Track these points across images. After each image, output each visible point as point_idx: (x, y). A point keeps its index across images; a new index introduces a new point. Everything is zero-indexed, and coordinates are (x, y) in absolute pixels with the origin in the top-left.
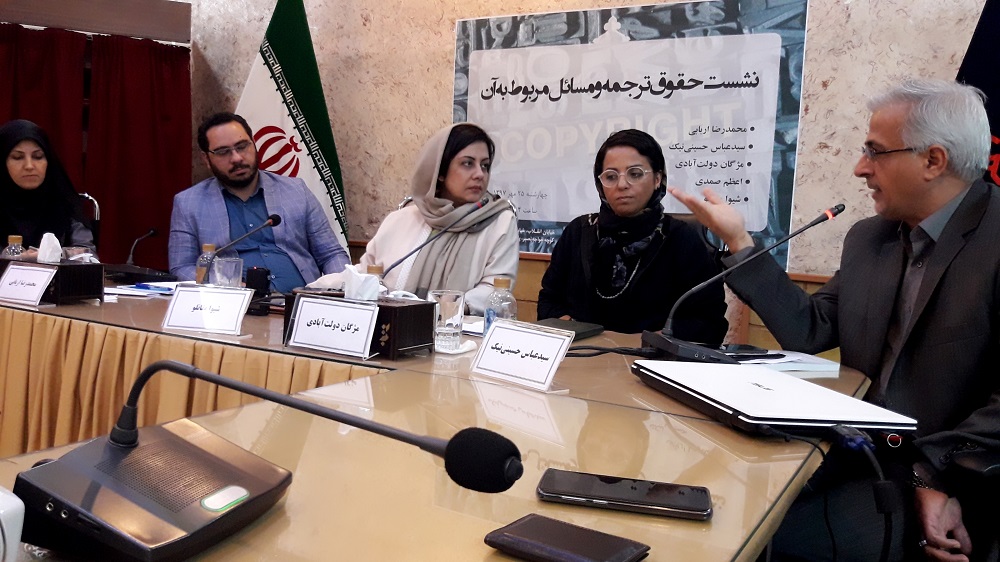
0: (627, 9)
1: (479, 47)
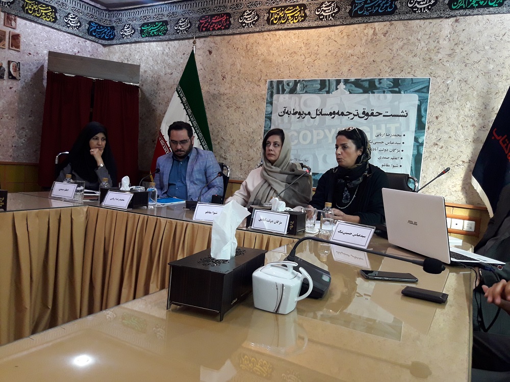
0: (349, 80)
1: (278, 93)
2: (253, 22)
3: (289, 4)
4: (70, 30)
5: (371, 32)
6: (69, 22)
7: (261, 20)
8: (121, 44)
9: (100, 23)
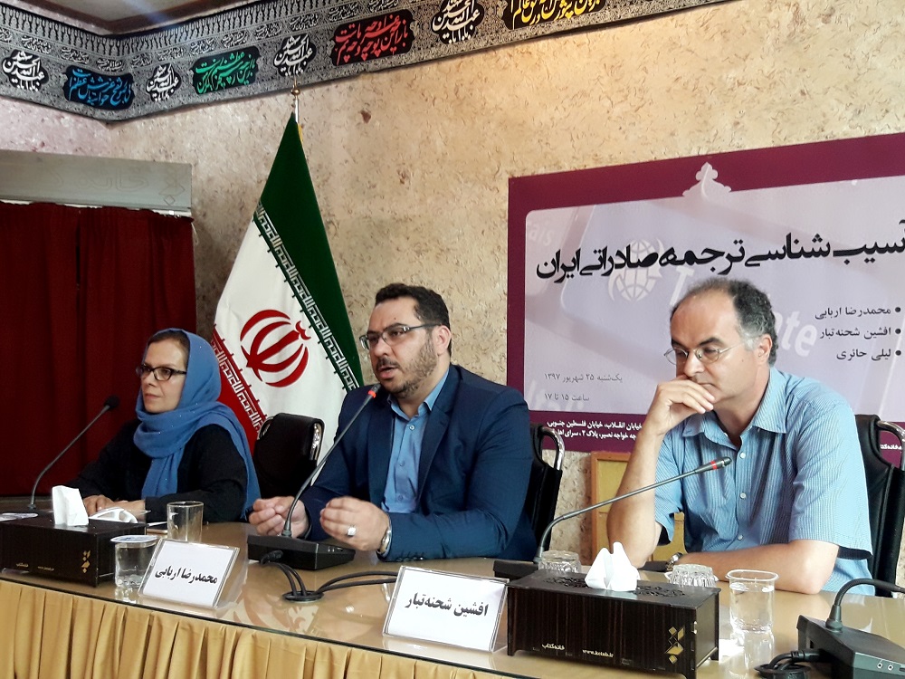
2: (468, 26)
4: (19, 91)
5: (787, 15)
6: (16, 72)
7: (488, 20)
8: (148, 116)
9: (95, 69)
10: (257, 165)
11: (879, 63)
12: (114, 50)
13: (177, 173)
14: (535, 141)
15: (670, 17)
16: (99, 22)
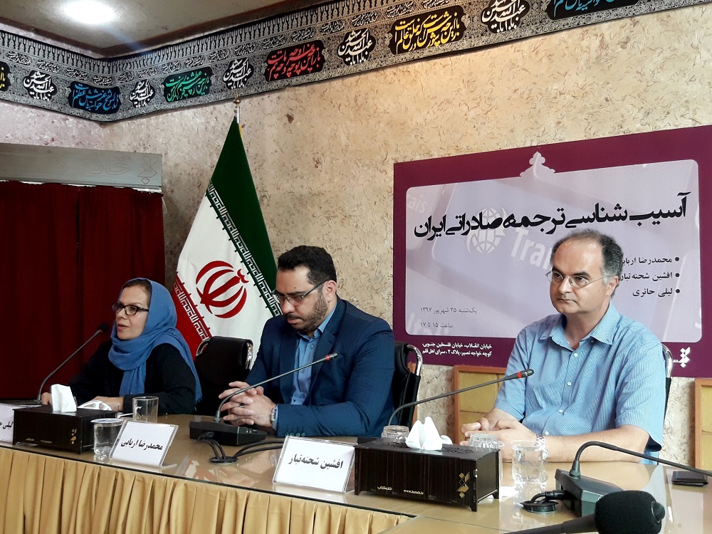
2: (364, 52)
3: (429, 9)
4: (36, 101)
5: (595, 43)
6: (33, 87)
7: (378, 47)
8: (131, 118)
9: (92, 84)
10: (211, 154)
11: (663, 77)
12: (106, 69)
13: (151, 161)
14: (413, 136)
15: (511, 45)
16: (95, 49)
